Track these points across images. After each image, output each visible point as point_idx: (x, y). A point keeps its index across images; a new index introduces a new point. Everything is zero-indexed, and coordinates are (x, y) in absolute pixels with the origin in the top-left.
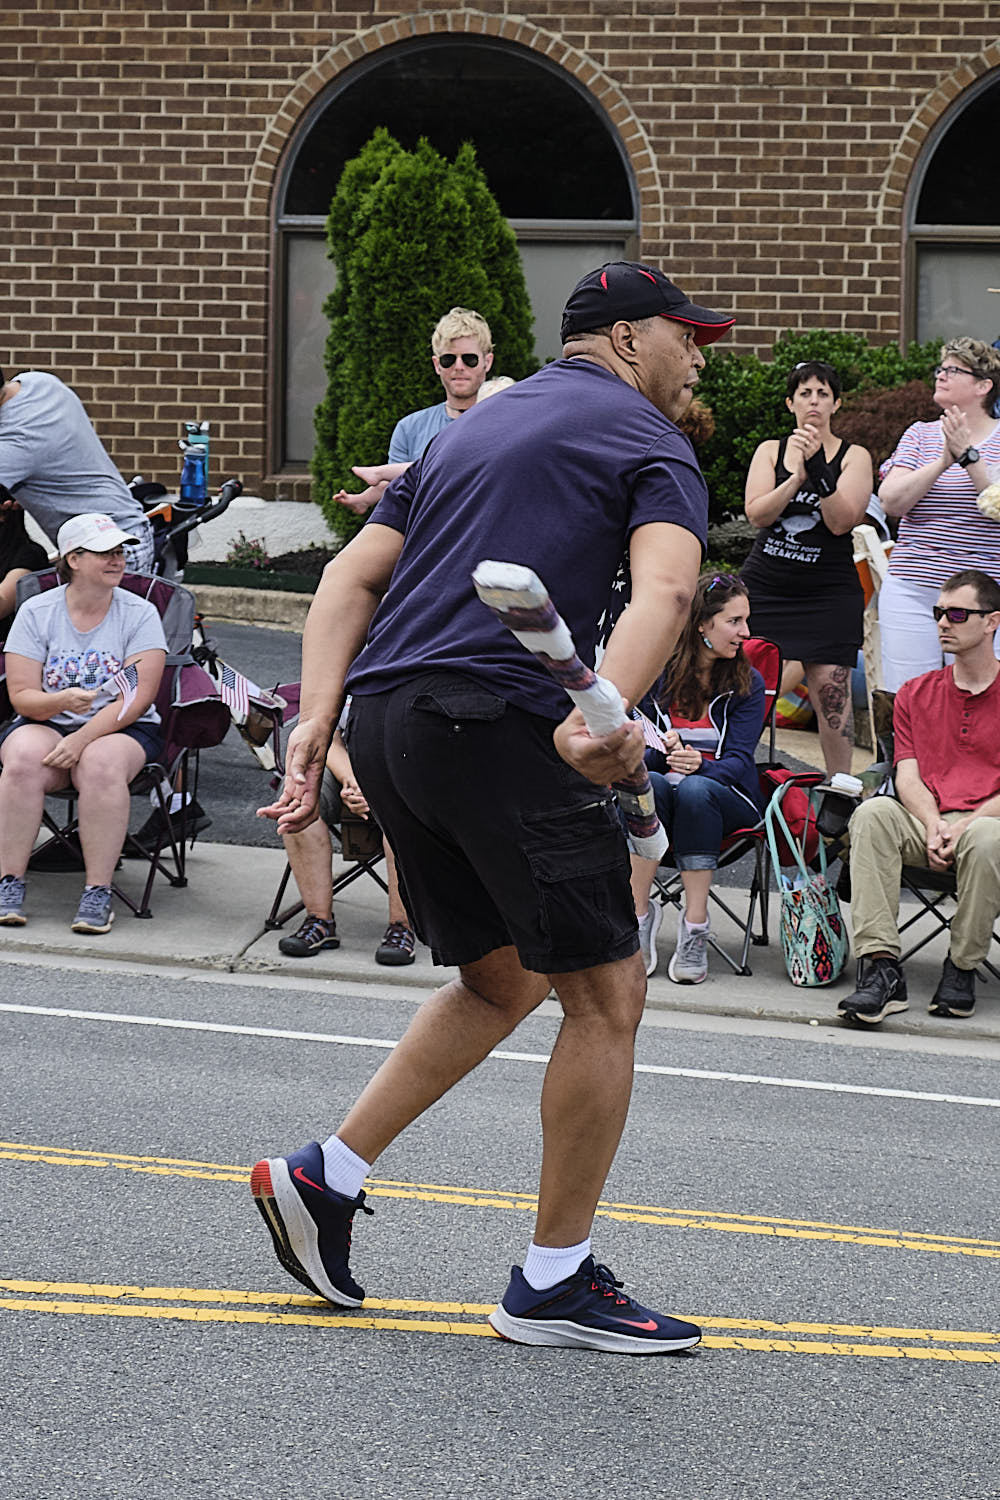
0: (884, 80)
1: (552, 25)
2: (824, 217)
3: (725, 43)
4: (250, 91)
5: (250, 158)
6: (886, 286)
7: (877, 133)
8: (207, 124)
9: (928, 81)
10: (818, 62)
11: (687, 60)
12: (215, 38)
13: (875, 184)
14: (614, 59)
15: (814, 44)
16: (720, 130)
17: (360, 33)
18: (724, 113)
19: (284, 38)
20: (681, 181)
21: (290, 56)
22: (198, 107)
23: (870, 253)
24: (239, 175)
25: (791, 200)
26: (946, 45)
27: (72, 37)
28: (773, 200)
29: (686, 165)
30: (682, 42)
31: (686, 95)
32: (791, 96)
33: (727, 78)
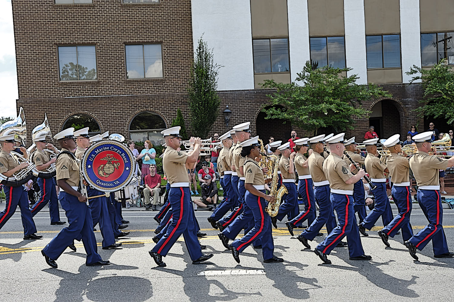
0: (125, 116)
1: (90, 112)
2: (120, 130)
3: (109, 113)
4: (58, 121)
5: (58, 128)
6: (127, 137)
7: (125, 121)
8: (53, 124)
9: (130, 116)
10: (118, 114)
11: (105, 115)
12: (53, 115)
13: (125, 126)
14: (97, 115)
15: (118, 113)
16: (109, 122)
17: (69, 114)
18: (109, 120)
19: (61, 115)
20: (105, 127)
21: (62, 117)
22: (52, 123)
23: (125, 133)
24: (57, 129)
25: (117, 129)
26: (131, 112)
27: (37, 116)
28: (115, 129)
29: (105, 126)
30: (104, 113)
31: (105, 119)
32: (116, 118)
33: (109, 117)
